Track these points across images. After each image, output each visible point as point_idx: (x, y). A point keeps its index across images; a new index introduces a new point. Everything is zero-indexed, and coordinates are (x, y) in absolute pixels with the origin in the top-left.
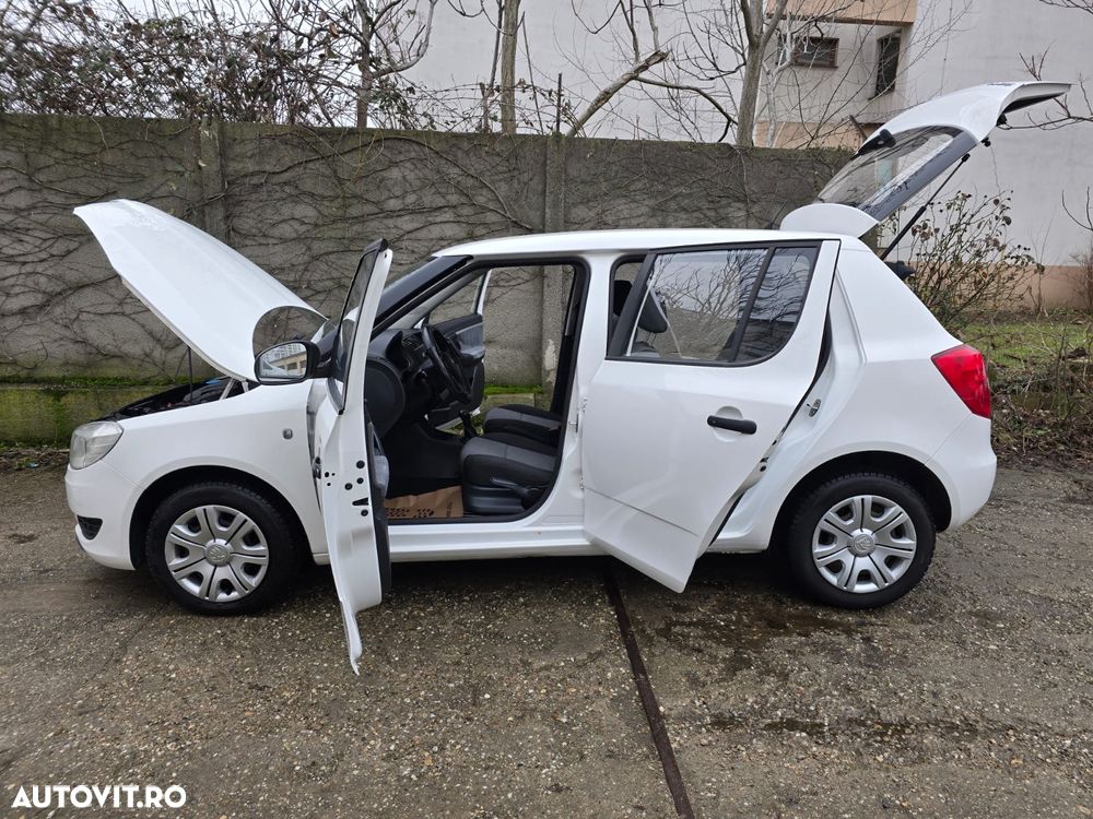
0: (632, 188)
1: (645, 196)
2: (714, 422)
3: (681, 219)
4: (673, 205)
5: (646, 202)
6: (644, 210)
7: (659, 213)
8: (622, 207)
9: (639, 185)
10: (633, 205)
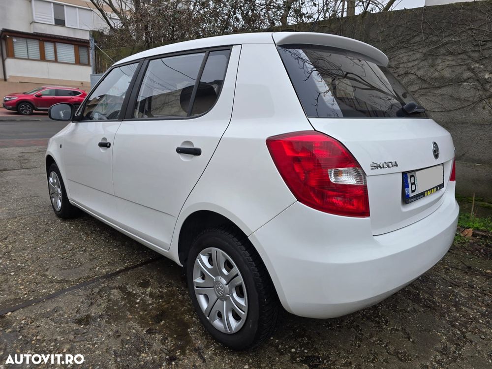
0: (413, 41)
1: (421, 46)
2: (180, 151)
3: (448, 60)
4: (442, 51)
5: (420, 51)
6: (418, 56)
7: (430, 57)
8: (403, 55)
9: (417, 39)
10: (410, 53)
